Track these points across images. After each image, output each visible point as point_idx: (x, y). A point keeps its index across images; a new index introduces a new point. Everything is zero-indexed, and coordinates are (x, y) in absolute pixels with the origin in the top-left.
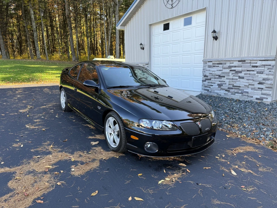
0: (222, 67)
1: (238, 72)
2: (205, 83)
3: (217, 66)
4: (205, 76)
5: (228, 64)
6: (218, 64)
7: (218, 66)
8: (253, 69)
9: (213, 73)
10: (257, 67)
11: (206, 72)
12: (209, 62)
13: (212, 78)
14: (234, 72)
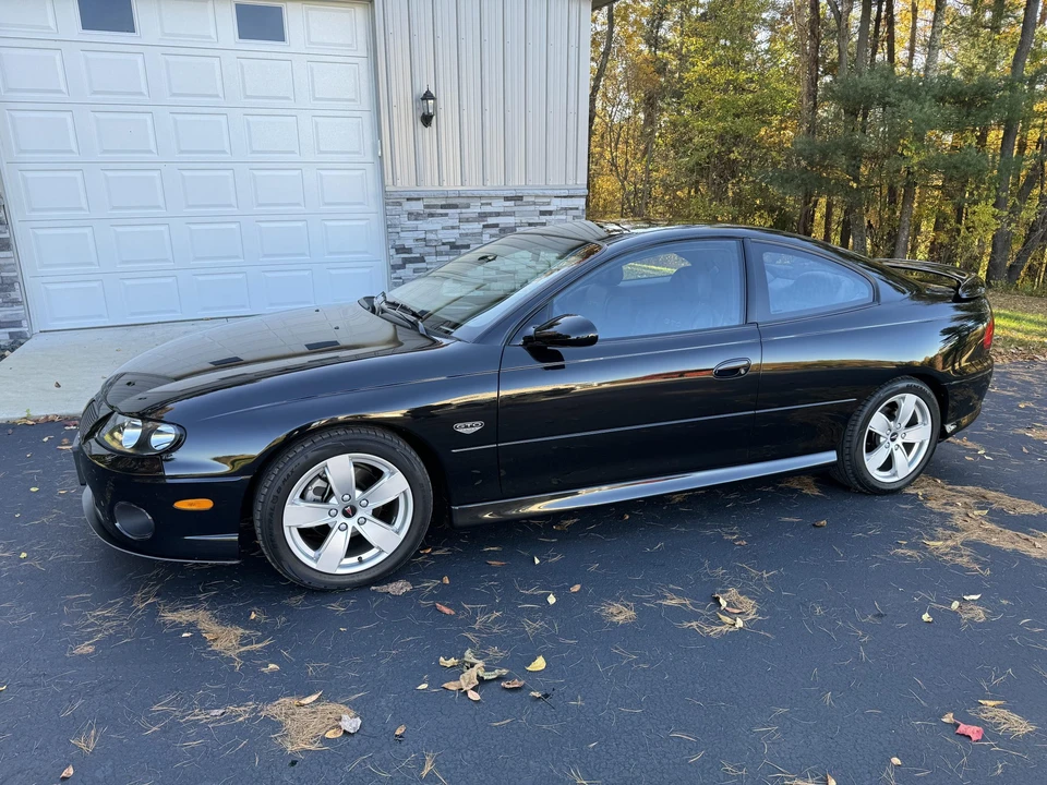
0: (457, 216)
1: (505, 231)
2: (402, 275)
3: (442, 215)
4: (401, 250)
5: (476, 209)
6: (443, 207)
7: (446, 215)
8: (543, 219)
9: (430, 236)
10: (550, 213)
11: (402, 234)
12: (408, 199)
13: (429, 254)
14: (495, 231)
